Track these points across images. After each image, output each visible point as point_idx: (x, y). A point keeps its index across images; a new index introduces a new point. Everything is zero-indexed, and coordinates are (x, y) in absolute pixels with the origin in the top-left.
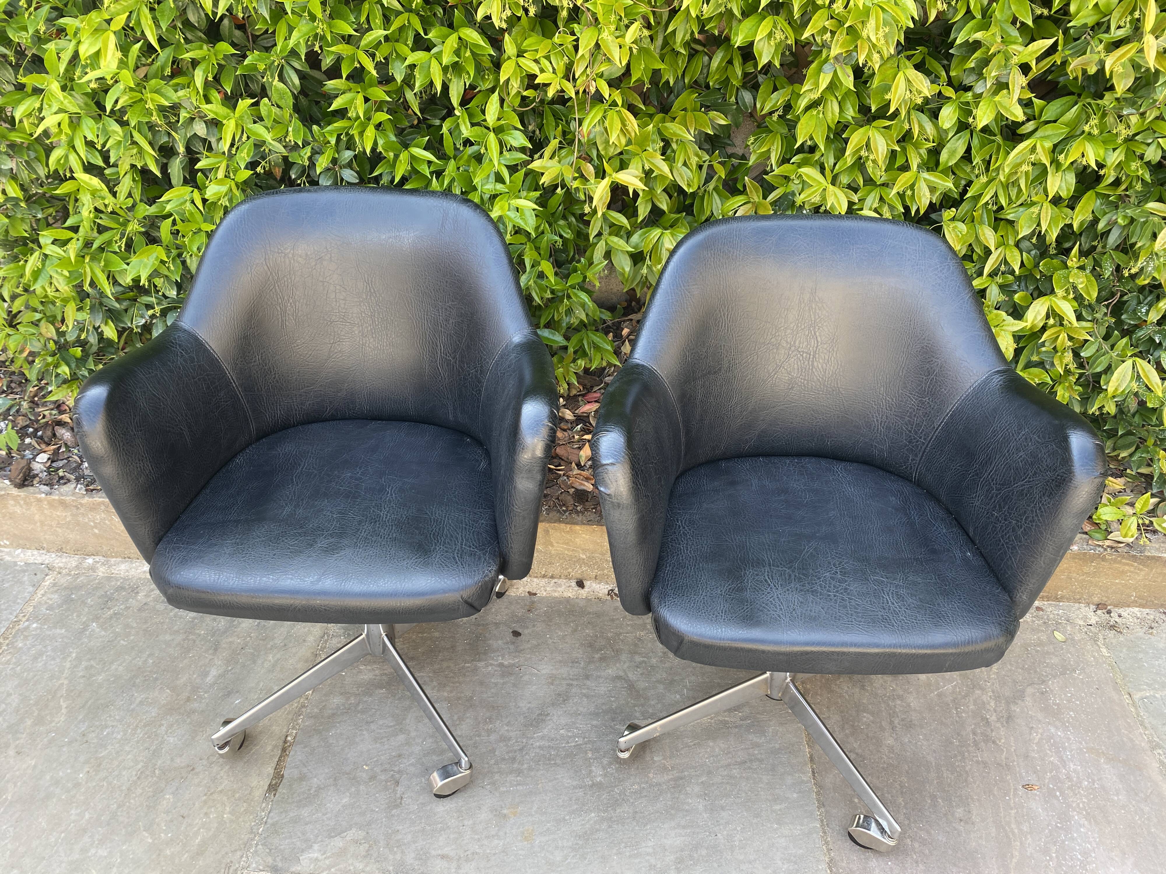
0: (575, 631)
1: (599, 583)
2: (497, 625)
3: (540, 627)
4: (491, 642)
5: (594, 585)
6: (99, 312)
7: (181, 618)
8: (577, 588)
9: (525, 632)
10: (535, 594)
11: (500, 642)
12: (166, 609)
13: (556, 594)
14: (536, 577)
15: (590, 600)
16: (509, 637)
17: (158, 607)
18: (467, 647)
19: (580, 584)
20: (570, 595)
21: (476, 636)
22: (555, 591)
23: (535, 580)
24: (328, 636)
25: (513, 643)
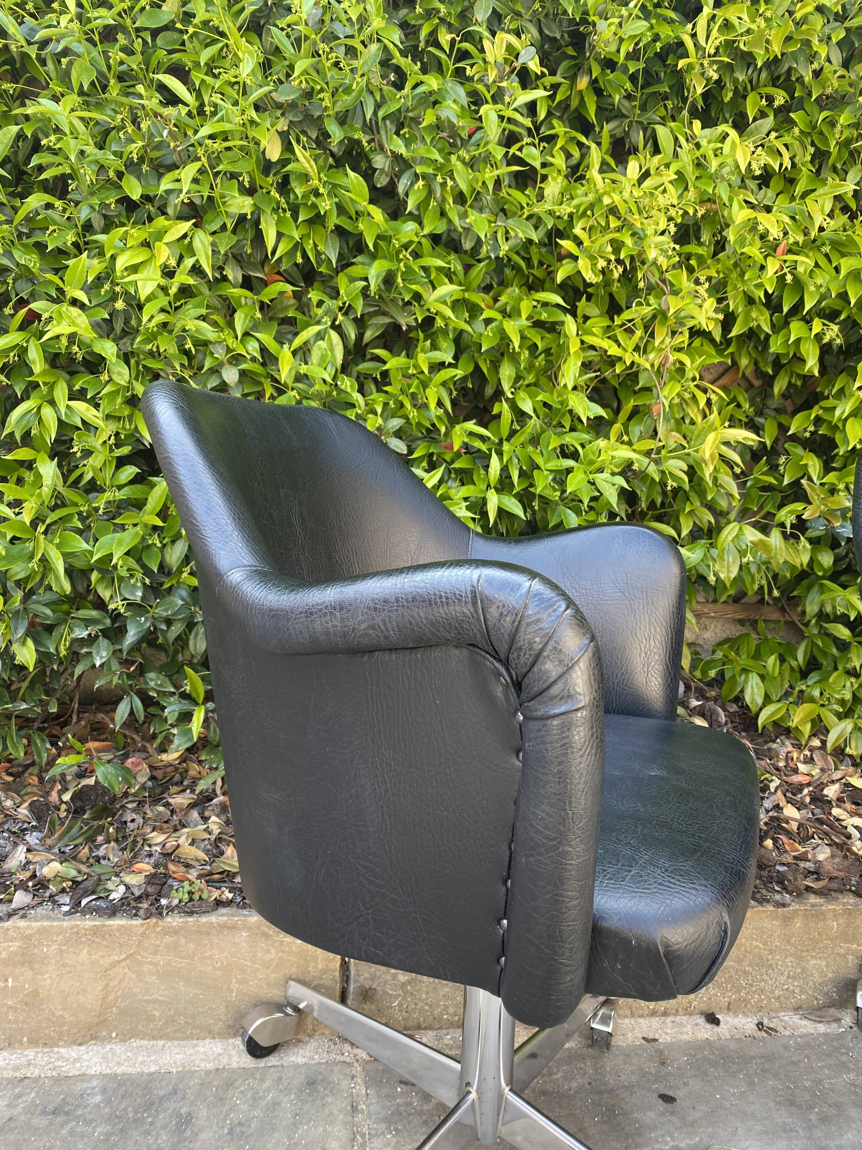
0: (751, 1084)
1: (736, 1015)
2: (629, 1088)
3: (696, 1085)
4: (636, 1115)
5: (730, 1020)
6: (23, 619)
7: (83, 1135)
8: (709, 1026)
9: (679, 1094)
10: (656, 1040)
11: (651, 1114)
12: (51, 1124)
13: (686, 1037)
14: (641, 1016)
15: (739, 1040)
16: (661, 1105)
17: (35, 1121)
18: (605, 1127)
19: (712, 1019)
20: (706, 1036)
21: (608, 1109)
22: (682, 1033)
23: (641, 1020)
24: (363, 1136)
25: (673, 1113)
